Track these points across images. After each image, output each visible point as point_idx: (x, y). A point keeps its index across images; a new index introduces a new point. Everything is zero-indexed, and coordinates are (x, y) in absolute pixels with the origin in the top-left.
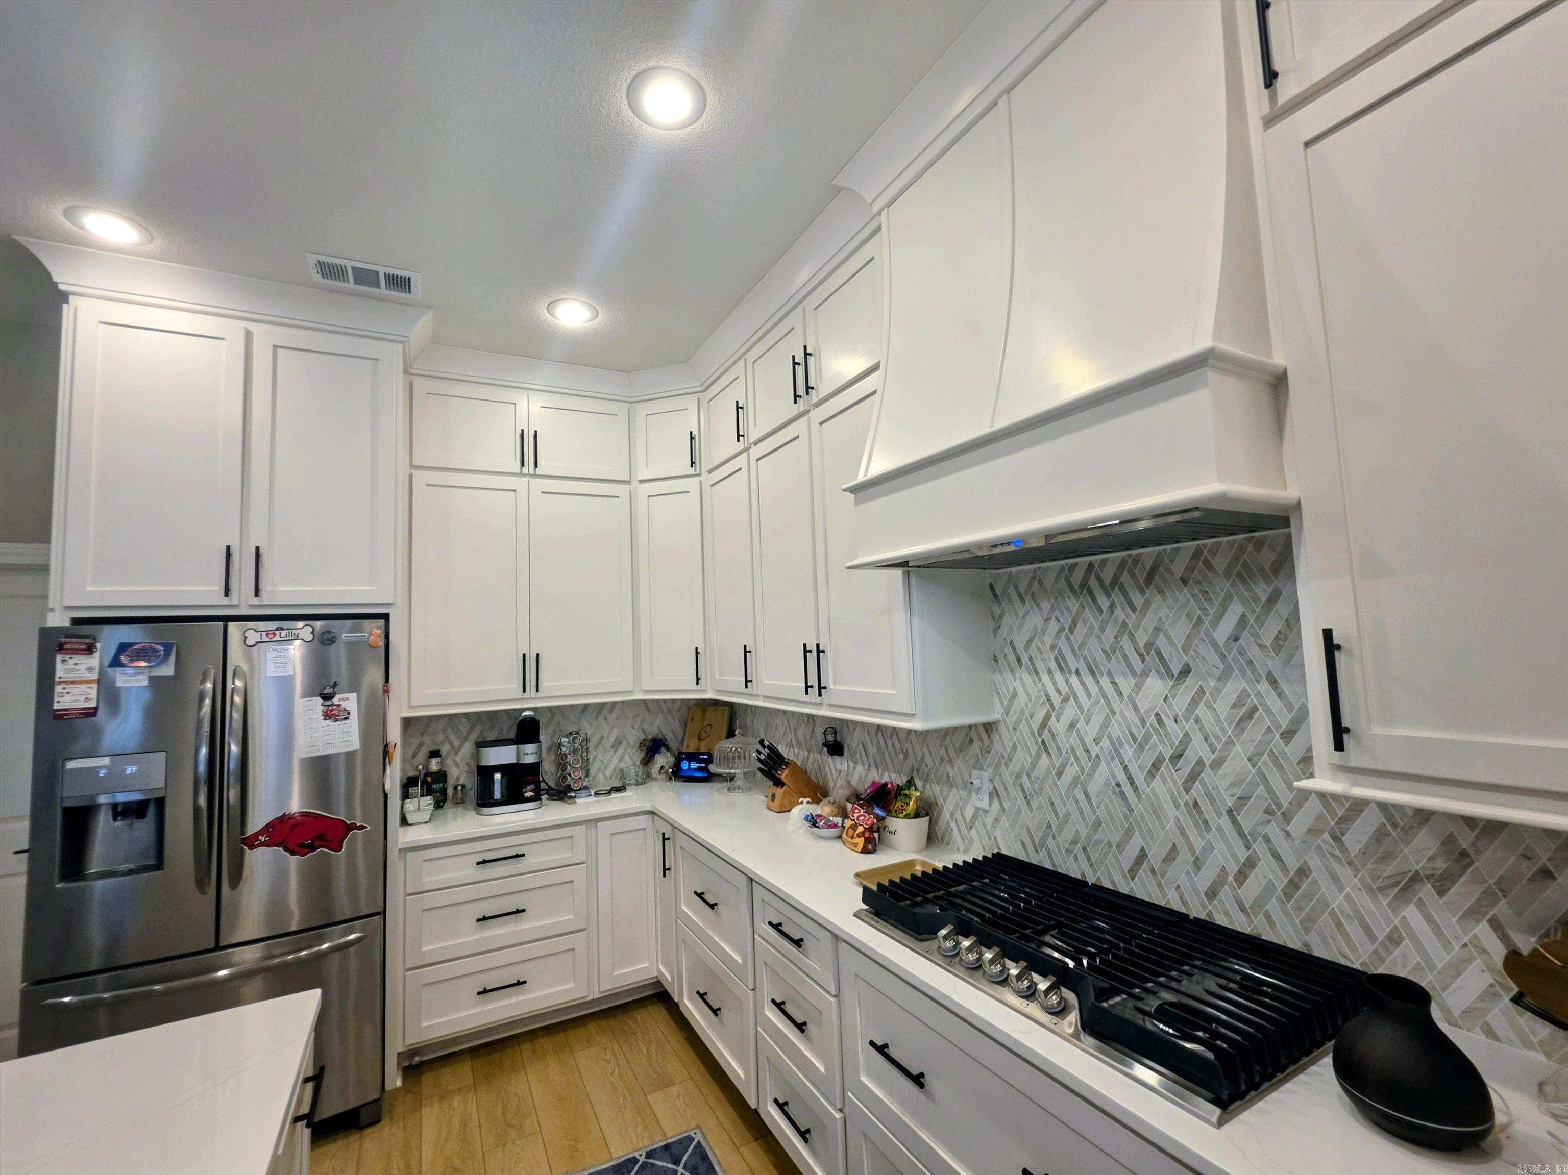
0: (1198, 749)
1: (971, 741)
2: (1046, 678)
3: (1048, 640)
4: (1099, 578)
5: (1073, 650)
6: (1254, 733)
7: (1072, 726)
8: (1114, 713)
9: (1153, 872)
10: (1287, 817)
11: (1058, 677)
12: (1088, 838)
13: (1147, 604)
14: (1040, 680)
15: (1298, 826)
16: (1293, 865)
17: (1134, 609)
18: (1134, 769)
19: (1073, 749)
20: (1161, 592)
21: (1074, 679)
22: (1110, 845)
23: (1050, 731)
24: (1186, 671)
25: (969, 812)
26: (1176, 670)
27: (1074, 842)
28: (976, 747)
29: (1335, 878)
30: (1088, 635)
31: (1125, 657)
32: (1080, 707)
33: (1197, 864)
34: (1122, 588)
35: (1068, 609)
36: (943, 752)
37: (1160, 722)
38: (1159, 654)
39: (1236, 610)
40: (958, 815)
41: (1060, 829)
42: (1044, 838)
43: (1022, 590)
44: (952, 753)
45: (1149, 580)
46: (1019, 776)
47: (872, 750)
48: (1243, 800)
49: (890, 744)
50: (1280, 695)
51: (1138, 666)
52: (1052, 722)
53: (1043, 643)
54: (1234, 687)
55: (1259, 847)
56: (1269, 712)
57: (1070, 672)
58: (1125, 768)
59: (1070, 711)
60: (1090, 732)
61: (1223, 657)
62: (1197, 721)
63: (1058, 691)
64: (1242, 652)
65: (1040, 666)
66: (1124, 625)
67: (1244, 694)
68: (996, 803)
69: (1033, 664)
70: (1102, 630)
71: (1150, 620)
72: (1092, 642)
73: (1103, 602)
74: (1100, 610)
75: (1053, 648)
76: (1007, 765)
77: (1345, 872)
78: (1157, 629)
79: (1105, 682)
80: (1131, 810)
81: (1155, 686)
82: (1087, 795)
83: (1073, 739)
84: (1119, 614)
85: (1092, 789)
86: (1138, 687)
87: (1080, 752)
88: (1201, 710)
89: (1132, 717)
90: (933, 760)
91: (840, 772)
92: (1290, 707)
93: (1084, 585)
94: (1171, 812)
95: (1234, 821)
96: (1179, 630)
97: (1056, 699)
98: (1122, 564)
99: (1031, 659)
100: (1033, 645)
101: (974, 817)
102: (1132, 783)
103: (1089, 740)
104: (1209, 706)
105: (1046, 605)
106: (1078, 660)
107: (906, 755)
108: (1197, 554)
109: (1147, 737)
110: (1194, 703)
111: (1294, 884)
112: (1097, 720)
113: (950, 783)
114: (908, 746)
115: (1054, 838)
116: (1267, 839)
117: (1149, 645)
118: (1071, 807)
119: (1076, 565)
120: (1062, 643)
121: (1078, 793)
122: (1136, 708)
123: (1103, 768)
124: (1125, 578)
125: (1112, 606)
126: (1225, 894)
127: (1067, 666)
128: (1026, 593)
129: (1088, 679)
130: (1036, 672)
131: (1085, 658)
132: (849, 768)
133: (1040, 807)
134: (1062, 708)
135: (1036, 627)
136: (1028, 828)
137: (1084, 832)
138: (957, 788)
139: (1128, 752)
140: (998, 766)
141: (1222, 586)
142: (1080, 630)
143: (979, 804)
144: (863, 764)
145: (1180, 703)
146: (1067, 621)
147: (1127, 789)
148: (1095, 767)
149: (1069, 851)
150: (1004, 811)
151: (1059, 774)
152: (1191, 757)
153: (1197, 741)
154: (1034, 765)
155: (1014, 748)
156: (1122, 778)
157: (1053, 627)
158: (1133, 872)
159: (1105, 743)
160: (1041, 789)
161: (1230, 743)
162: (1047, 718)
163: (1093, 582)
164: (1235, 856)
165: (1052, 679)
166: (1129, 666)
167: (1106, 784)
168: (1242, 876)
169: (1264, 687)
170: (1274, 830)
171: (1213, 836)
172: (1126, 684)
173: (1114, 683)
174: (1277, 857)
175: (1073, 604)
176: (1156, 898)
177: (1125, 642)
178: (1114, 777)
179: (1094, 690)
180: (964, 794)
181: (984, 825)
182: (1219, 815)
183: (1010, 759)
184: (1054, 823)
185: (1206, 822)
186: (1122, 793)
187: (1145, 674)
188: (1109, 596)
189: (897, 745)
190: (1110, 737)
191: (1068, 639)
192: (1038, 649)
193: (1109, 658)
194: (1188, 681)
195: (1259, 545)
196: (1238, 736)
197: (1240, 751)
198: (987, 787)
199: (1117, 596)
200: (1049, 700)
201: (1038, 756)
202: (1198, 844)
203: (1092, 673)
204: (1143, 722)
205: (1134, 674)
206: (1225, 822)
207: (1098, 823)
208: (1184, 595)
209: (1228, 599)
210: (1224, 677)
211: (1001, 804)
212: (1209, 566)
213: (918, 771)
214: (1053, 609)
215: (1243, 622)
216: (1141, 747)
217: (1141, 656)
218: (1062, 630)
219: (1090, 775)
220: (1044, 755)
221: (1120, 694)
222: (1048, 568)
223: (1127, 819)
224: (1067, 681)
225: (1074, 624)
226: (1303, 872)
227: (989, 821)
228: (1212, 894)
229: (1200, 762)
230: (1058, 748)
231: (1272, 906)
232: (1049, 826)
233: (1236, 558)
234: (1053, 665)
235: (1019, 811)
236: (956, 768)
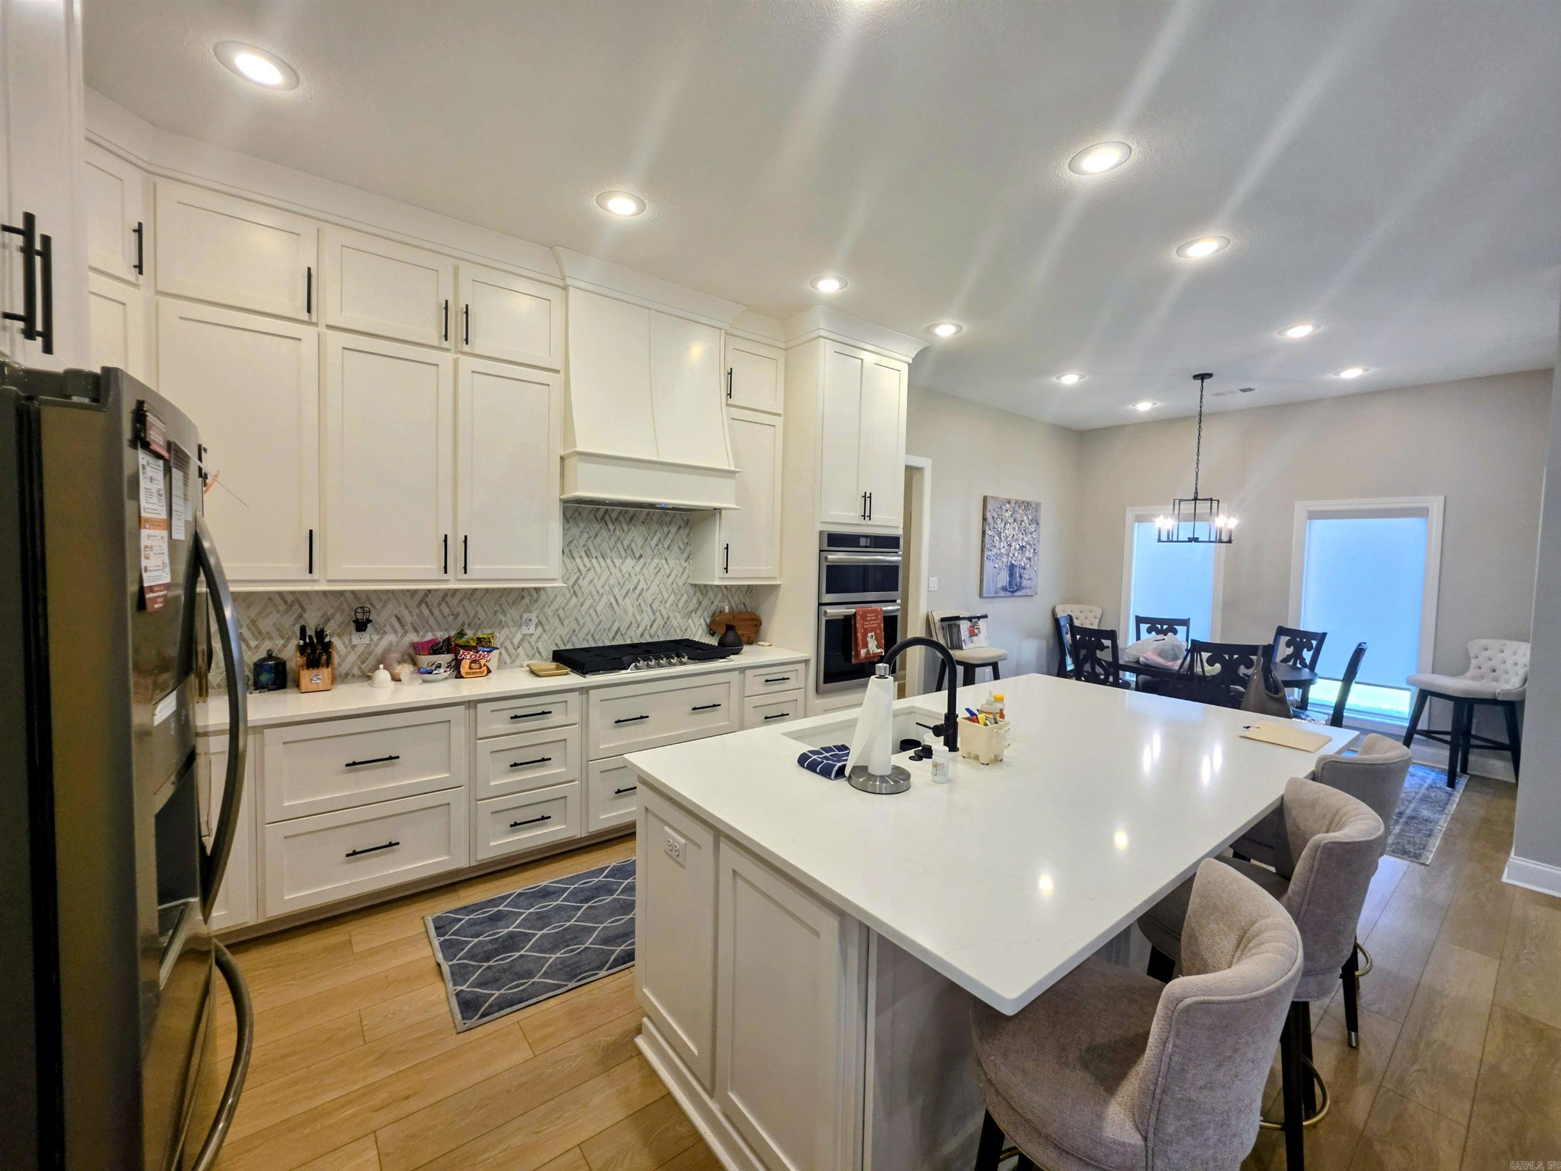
0: (642, 585)
1: (523, 598)
2: (578, 560)
3: (582, 542)
4: (610, 517)
5: (595, 547)
6: (660, 576)
7: (591, 582)
8: (611, 574)
9: (622, 635)
10: (666, 603)
11: (586, 559)
12: (595, 630)
13: (629, 530)
14: (575, 561)
15: (668, 605)
16: (666, 617)
17: (624, 532)
18: (618, 597)
19: (590, 592)
20: (635, 526)
21: (594, 560)
22: (605, 629)
23: (579, 585)
24: (641, 557)
25: (516, 641)
26: (637, 556)
27: (587, 634)
28: (527, 600)
29: (675, 617)
30: (603, 541)
31: (619, 551)
32: (596, 574)
33: (638, 627)
34: (620, 522)
35: (594, 528)
36: (497, 608)
37: (630, 575)
38: (632, 550)
39: (658, 535)
40: (508, 644)
41: (580, 631)
42: (571, 637)
43: (568, 517)
44: (506, 606)
45: (631, 520)
46: (557, 610)
47: (408, 619)
48: (654, 599)
49: (436, 612)
50: (668, 564)
51: (624, 554)
52: (580, 581)
53: (578, 543)
54: (656, 561)
55: (658, 614)
56: (664, 569)
57: (592, 558)
58: (615, 597)
59: (591, 575)
60: (599, 584)
61: (653, 551)
62: (643, 574)
63: (585, 566)
64: (659, 550)
65: (575, 554)
66: (619, 537)
67: (658, 564)
68: (540, 629)
69: (571, 554)
70: (610, 539)
71: (629, 537)
72: (605, 545)
73: (611, 527)
74: (609, 530)
75: (584, 546)
76: (549, 607)
77: (677, 614)
78: (632, 540)
79: (609, 561)
80: (615, 613)
81: (630, 562)
82: (596, 611)
83: (591, 587)
84: (617, 533)
85: (599, 609)
86: (623, 563)
87: (594, 593)
88: (645, 570)
89: (619, 575)
90: (487, 615)
91: (354, 647)
92: (670, 567)
93: (602, 518)
94: (631, 610)
95: (651, 607)
96: (640, 541)
97: (584, 570)
98: (621, 512)
99: (570, 551)
100: (573, 544)
101: (522, 640)
102: (617, 601)
103: (599, 587)
104: (647, 568)
105: (582, 525)
106: (597, 551)
107: (456, 616)
108: (648, 514)
109: (624, 583)
110: (642, 568)
111: (665, 623)
112: (603, 579)
113: (501, 625)
114: (460, 609)
115: (576, 636)
116: (660, 611)
117: (628, 546)
118: (587, 619)
119: (599, 509)
120: (590, 544)
121: (592, 611)
122: (621, 571)
123: (605, 599)
124: (621, 518)
125: (615, 529)
126: (646, 634)
127: (591, 554)
128: (570, 518)
129: (601, 560)
130: (573, 558)
131: (600, 551)
132: (371, 640)
133: (570, 622)
134: (586, 574)
135: (575, 535)
136: (561, 637)
137: (593, 628)
138: (508, 627)
139: (616, 590)
140: (544, 606)
141: (655, 526)
142: (599, 538)
143: (528, 632)
144: (396, 632)
145: (638, 569)
146: (593, 533)
147: (615, 605)
148: (600, 599)
149: (584, 640)
150: (545, 631)
151: (582, 605)
152: (640, 587)
153: (642, 580)
154: (567, 603)
155: (556, 596)
156: (613, 601)
157: (585, 536)
158: (613, 638)
159: (607, 587)
160: (571, 614)
161: (652, 581)
162: (578, 579)
163: (607, 518)
164: (650, 619)
165: (582, 560)
166: (620, 554)
167: (606, 604)
168: (652, 625)
169: (664, 561)
170: (662, 608)
171: (644, 615)
172: (618, 562)
173: (613, 562)
174: (662, 616)
175: (597, 526)
176: (622, 643)
177: (619, 545)
178: (609, 601)
179: (603, 565)
180: (514, 630)
181: (529, 643)
182: (647, 606)
183: (552, 602)
184: (577, 628)
185: (642, 611)
186: (612, 607)
187: (626, 558)
188: (614, 525)
189: (446, 611)
190: (609, 585)
191: (593, 542)
192: (576, 546)
193: (611, 551)
194: (641, 560)
195: (667, 514)
196: (655, 578)
197: (655, 583)
198: (535, 621)
199: (617, 526)
200: (579, 570)
201: (571, 598)
202: (639, 619)
203: (603, 558)
204: (623, 576)
205: (622, 558)
206: (648, 609)
207: (600, 622)
208: (643, 528)
209: (656, 531)
210: (653, 557)
211: (543, 628)
212: (652, 519)
213: (469, 625)
214: (585, 527)
215: (659, 540)
216: (622, 587)
217: (625, 550)
218: (590, 537)
219: (598, 602)
220: (574, 598)
221: (615, 566)
222: (585, 508)
223: (613, 616)
224: (590, 561)
225: (596, 535)
226: (668, 618)
227: (533, 640)
228: (642, 635)
229: (643, 589)
230: (583, 593)
231: (659, 632)
232: (574, 631)
233: (660, 518)
234: (583, 554)
235: (556, 628)
236: (508, 615)
